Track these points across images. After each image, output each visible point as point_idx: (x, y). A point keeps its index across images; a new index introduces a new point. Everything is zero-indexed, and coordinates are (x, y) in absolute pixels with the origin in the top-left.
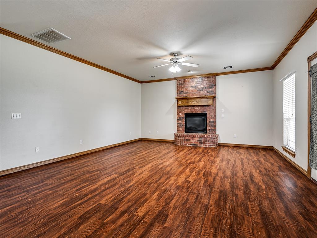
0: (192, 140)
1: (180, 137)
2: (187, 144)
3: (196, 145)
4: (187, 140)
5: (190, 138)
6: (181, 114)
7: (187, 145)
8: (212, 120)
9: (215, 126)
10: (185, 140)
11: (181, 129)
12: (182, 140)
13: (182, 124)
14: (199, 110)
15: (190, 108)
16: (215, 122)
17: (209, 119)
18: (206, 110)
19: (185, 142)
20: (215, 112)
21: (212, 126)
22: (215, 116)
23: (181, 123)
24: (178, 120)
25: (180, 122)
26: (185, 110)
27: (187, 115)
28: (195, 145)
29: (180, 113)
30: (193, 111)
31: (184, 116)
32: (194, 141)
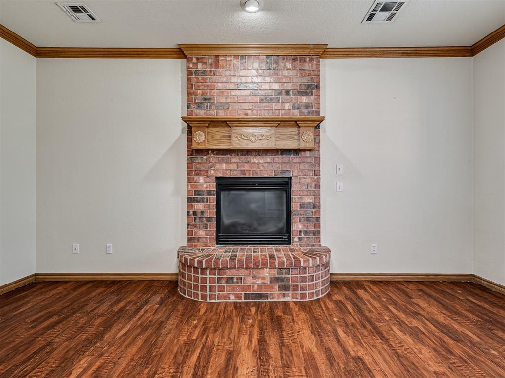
0: (249, 281)
1: (203, 271)
2: (232, 297)
3: (266, 296)
4: (229, 280)
5: (242, 273)
6: (201, 180)
7: (232, 299)
8: (308, 200)
9: (318, 220)
10: (224, 281)
11: (202, 233)
12: (212, 281)
13: (206, 215)
14: (265, 167)
15: (235, 159)
16: (316, 206)
17: (300, 197)
18: (287, 168)
19: (221, 289)
20: (317, 173)
21: (308, 220)
22: (317, 186)
23: (202, 212)
24: (190, 200)
25: (199, 207)
26: (218, 166)
27: (225, 184)
28: (261, 296)
29: (197, 174)
30: (246, 167)
31: (213, 186)
32: (259, 282)
